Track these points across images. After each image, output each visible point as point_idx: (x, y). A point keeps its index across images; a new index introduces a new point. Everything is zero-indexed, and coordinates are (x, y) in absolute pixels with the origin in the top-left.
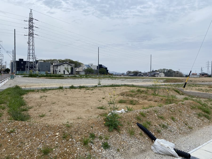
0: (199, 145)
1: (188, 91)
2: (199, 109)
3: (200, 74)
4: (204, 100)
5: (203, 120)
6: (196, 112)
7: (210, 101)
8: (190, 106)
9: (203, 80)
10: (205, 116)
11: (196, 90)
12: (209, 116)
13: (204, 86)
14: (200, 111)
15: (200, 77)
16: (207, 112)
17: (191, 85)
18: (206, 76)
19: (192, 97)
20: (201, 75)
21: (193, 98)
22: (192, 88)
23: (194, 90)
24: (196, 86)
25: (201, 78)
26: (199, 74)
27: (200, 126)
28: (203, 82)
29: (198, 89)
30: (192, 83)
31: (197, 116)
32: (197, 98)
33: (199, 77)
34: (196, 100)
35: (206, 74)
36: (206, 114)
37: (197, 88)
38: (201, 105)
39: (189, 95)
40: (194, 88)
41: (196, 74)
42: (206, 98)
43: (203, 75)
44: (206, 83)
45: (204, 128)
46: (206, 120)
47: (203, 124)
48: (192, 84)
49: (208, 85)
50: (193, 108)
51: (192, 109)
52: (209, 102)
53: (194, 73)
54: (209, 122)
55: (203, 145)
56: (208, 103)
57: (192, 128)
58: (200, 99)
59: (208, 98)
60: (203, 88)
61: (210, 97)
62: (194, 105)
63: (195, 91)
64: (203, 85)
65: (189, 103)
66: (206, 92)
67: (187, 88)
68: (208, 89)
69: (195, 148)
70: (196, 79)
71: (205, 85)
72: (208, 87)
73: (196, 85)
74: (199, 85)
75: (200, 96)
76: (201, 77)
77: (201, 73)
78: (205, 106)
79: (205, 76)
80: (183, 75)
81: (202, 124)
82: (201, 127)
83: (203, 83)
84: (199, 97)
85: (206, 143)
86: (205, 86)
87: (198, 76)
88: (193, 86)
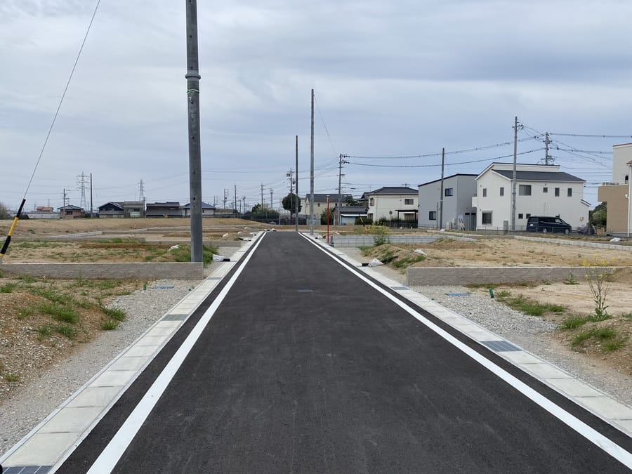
0: (37, 422)
1: (17, 262)
2: (43, 315)
3: (62, 210)
4: (66, 284)
5: (54, 346)
6: (32, 325)
7: (81, 286)
8: (14, 308)
9: (67, 228)
10: (61, 332)
11: (45, 256)
12: (73, 328)
13: (69, 243)
14: (47, 320)
15: (61, 218)
16: (68, 319)
17: (32, 244)
18: (78, 214)
19: (30, 279)
20: (65, 213)
21: (34, 284)
22: (32, 253)
23: (38, 259)
24: (46, 246)
25: (62, 221)
26: (59, 211)
27: (43, 366)
28: (67, 232)
29: (50, 254)
30: (35, 236)
31: (37, 335)
32: (46, 282)
33: (58, 220)
34: (41, 288)
35: (79, 210)
36: (65, 325)
37: (49, 251)
38: (51, 302)
39: (22, 275)
40: (38, 252)
41: (49, 211)
42: (71, 279)
43: (70, 212)
44: (76, 235)
45: (57, 365)
46: (63, 343)
47: (53, 357)
48: (35, 241)
49: (80, 240)
50: (24, 315)
51: (19, 319)
52: (78, 289)
53: (43, 208)
54: (73, 346)
55: (48, 418)
56: (75, 292)
57: (18, 377)
58: (53, 283)
59: (77, 279)
60: (66, 250)
61: (80, 273)
62: (29, 304)
63: (42, 260)
64: (67, 241)
65: (12, 301)
66: (73, 261)
67: (16, 255)
68: (79, 251)
69: (22, 436)
70: (46, 225)
71: (73, 240)
72: (80, 245)
73: (46, 242)
74: (55, 243)
75: (54, 276)
76: (64, 218)
77: (63, 206)
78: (61, 303)
79: (75, 214)
80: (9, 213)
81: (49, 358)
82: (48, 365)
83: (67, 236)
84: (52, 278)
85: (57, 410)
86: (70, 245)
87: (57, 216)
88: (35, 247)
